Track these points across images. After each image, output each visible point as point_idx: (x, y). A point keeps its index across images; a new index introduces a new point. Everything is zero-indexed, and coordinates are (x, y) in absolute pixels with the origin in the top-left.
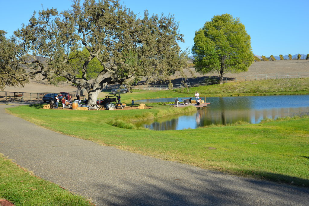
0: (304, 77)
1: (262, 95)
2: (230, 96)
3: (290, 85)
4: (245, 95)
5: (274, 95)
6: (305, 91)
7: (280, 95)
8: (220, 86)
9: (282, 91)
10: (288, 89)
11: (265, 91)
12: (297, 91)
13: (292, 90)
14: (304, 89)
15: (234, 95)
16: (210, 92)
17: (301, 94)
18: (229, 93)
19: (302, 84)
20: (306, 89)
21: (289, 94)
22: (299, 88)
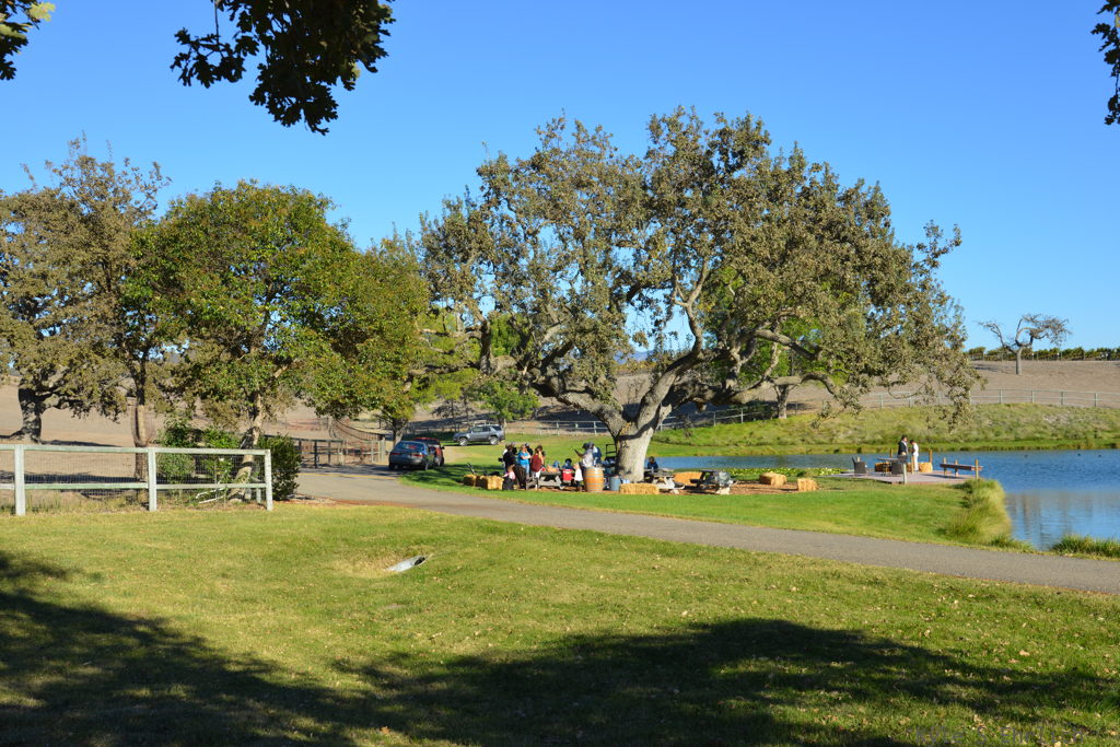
0: (1016, 402)
3: (987, 422)
4: (878, 450)
5: (962, 450)
6: (1042, 439)
7: (979, 449)
9: (977, 440)
10: (991, 435)
12: (1017, 440)
13: (1005, 436)
14: (1038, 435)
17: (1038, 448)
18: (820, 443)
19: (1023, 421)
20: (1040, 433)
21: (1002, 449)
22: (1019, 430)
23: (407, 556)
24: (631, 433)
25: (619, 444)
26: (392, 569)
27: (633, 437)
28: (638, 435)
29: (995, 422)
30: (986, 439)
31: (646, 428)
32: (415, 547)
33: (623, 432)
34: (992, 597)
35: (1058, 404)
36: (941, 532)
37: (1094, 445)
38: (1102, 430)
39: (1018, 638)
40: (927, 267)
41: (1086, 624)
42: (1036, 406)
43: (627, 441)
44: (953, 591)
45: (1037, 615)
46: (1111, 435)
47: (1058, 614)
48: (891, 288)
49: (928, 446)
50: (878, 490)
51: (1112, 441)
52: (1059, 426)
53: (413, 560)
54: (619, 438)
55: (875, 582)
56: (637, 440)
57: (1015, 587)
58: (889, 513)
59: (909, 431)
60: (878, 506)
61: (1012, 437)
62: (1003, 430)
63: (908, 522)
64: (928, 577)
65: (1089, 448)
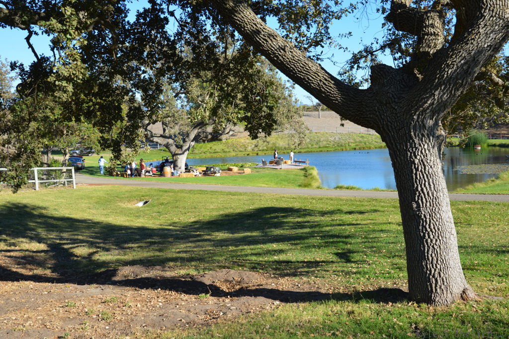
0: (319, 131)
1: (284, 153)
2: (246, 155)
3: (308, 140)
4: (265, 153)
5: (298, 152)
6: (329, 147)
7: (305, 152)
8: (224, 144)
10: (310, 146)
11: (285, 148)
12: (320, 147)
13: (315, 146)
14: (327, 145)
15: (251, 154)
16: (216, 151)
17: (328, 151)
18: (241, 151)
19: (322, 139)
20: (328, 144)
21: (314, 152)
22: (321, 143)
23: (141, 201)
24: (179, 153)
25: (175, 158)
26: (136, 205)
27: (180, 154)
28: (183, 153)
29: (311, 140)
30: (308, 148)
31: (186, 150)
32: (143, 198)
33: (176, 153)
34: (322, 199)
35: (335, 132)
36: (300, 186)
37: (348, 149)
38: (351, 143)
39: (328, 206)
40: (291, 89)
41: (341, 203)
42: (327, 133)
43: (178, 156)
44: (313, 199)
45: (331, 202)
46: (354, 144)
47: (336, 202)
48: (279, 98)
49: (285, 151)
50: (274, 172)
51: (355, 147)
52: (335, 141)
53: (143, 202)
54: (174, 155)
55: (294, 198)
56: (182, 155)
57: (327, 197)
58: (282, 180)
59: (277, 145)
60: (277, 178)
61: (317, 146)
62: (314, 144)
63: (289, 183)
64: (306, 196)
65: (346, 150)
